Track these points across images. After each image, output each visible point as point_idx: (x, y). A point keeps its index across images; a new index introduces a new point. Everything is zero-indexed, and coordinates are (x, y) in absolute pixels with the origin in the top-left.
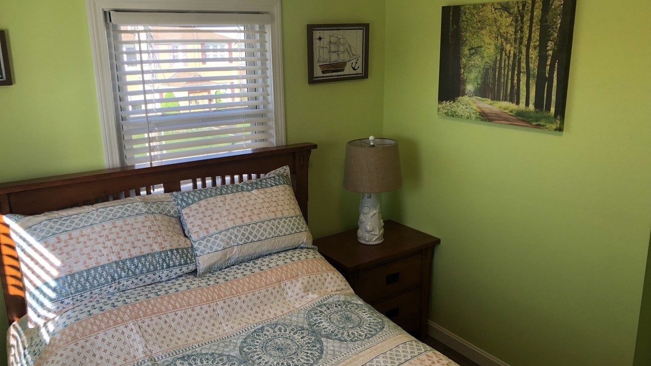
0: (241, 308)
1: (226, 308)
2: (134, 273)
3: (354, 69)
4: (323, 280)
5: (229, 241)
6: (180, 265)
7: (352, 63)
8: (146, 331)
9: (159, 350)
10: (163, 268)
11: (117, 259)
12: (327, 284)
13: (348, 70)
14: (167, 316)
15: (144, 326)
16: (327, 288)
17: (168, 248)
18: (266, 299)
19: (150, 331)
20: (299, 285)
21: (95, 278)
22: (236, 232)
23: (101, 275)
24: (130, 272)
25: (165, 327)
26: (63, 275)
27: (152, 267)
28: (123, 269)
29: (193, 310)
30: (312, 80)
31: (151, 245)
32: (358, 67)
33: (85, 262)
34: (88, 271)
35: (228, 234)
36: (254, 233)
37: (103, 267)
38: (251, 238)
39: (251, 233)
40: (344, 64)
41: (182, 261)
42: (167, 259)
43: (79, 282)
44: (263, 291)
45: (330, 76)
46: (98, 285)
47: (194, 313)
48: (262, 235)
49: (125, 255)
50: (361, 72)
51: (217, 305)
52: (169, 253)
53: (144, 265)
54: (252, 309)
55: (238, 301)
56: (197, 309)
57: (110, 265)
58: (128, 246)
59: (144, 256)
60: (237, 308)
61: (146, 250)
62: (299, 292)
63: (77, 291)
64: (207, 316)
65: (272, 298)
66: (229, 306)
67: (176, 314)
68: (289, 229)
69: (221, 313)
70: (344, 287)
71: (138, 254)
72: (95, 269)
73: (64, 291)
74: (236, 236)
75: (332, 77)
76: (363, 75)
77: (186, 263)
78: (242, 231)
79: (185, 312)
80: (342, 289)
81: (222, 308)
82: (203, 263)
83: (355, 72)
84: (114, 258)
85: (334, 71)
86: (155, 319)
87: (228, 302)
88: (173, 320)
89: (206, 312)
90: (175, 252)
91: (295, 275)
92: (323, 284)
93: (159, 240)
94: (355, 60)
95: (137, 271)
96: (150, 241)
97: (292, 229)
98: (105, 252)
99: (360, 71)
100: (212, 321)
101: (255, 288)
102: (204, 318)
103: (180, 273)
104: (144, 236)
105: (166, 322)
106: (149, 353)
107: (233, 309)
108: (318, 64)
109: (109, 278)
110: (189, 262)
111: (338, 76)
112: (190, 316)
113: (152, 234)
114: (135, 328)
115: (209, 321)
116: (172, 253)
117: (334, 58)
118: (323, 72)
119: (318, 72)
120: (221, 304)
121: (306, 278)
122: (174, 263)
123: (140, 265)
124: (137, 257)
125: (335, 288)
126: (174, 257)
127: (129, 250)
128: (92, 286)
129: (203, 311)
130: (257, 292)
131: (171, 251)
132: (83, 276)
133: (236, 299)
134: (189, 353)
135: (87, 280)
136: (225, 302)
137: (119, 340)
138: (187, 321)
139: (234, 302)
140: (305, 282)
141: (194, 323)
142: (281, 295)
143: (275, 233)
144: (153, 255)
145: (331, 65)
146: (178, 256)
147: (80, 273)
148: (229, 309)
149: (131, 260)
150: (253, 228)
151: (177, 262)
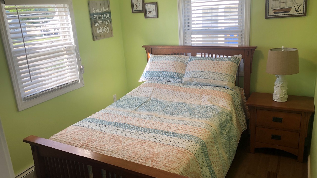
0: (183, 96)
1: (179, 94)
2: (163, 76)
3: (297, 11)
4: (219, 100)
5: (193, 75)
6: (177, 78)
7: (296, 8)
8: (154, 91)
9: (153, 96)
10: (171, 77)
11: (161, 71)
12: (220, 102)
13: (292, 12)
14: (162, 90)
15: (155, 89)
16: (219, 103)
17: (175, 72)
18: (193, 97)
19: (155, 91)
20: (207, 97)
21: (154, 74)
22: (197, 73)
23: (155, 74)
24: (162, 75)
25: (160, 92)
26: (148, 71)
27: (168, 76)
28: (161, 74)
29: (169, 91)
30: (267, 17)
31: (170, 70)
32: (300, 10)
33: (153, 69)
34: (153, 71)
35: (194, 73)
36: (203, 75)
37: (157, 71)
38: (201, 76)
39: (202, 75)
40: (290, 8)
41: (178, 77)
42: (173, 75)
43: (150, 74)
44: (193, 94)
45: (279, 15)
46: (154, 76)
47: (169, 92)
48: (206, 77)
49: (163, 70)
50: (303, 13)
51: (176, 92)
52: (175, 73)
53: (166, 75)
54: (187, 98)
55: (183, 94)
56: (170, 91)
57: (158, 72)
58: (164, 68)
59: (167, 72)
60: (182, 96)
61: (168, 70)
62: (206, 100)
63: (149, 76)
64: (172, 94)
65: (195, 98)
66: (180, 94)
67: (164, 90)
68: (219, 78)
69: (177, 95)
70: (227, 106)
71: (166, 71)
72: (155, 71)
73: (147, 75)
74: (196, 74)
75: (280, 16)
76: (304, 14)
77: (179, 78)
78: (199, 73)
79: (167, 90)
80: (225, 107)
81: (177, 94)
82: (184, 80)
83: (297, 13)
84: (160, 70)
85: (282, 13)
86: (158, 89)
87: (180, 93)
88: (163, 91)
89: (172, 93)
90: (177, 73)
91: (208, 94)
92: (218, 101)
93: (174, 69)
94: (298, 6)
95: (164, 76)
96: (171, 68)
97: (221, 78)
98: (159, 68)
99: (301, 12)
100: (173, 96)
101: (191, 92)
102: (171, 94)
103: (179, 81)
104: (170, 66)
105: (160, 91)
106: (151, 96)
107: (181, 96)
108: (272, 9)
109: (157, 75)
110: (180, 78)
111: (284, 15)
112: (167, 92)
113: (172, 66)
114: (152, 89)
115: (172, 96)
116: (175, 74)
117: (283, 6)
118: (275, 13)
119: (271, 13)
120: (178, 92)
121: (212, 96)
122: (175, 77)
123: (165, 74)
124: (165, 72)
125: (222, 105)
126: (175, 75)
127: (164, 69)
128: (153, 76)
129: (172, 92)
130: (191, 94)
131: (176, 73)
132: (152, 73)
133: (183, 93)
134: (159, 100)
135: (152, 74)
136: (179, 92)
137: (148, 90)
138: (166, 93)
139: (182, 94)
140: (210, 98)
141: (167, 94)
142: (200, 98)
143: (212, 77)
144: (170, 72)
145: (280, 9)
146: (177, 75)
147: (151, 71)
148: (179, 95)
149: (164, 72)
150: (203, 73)
151: (176, 77)
